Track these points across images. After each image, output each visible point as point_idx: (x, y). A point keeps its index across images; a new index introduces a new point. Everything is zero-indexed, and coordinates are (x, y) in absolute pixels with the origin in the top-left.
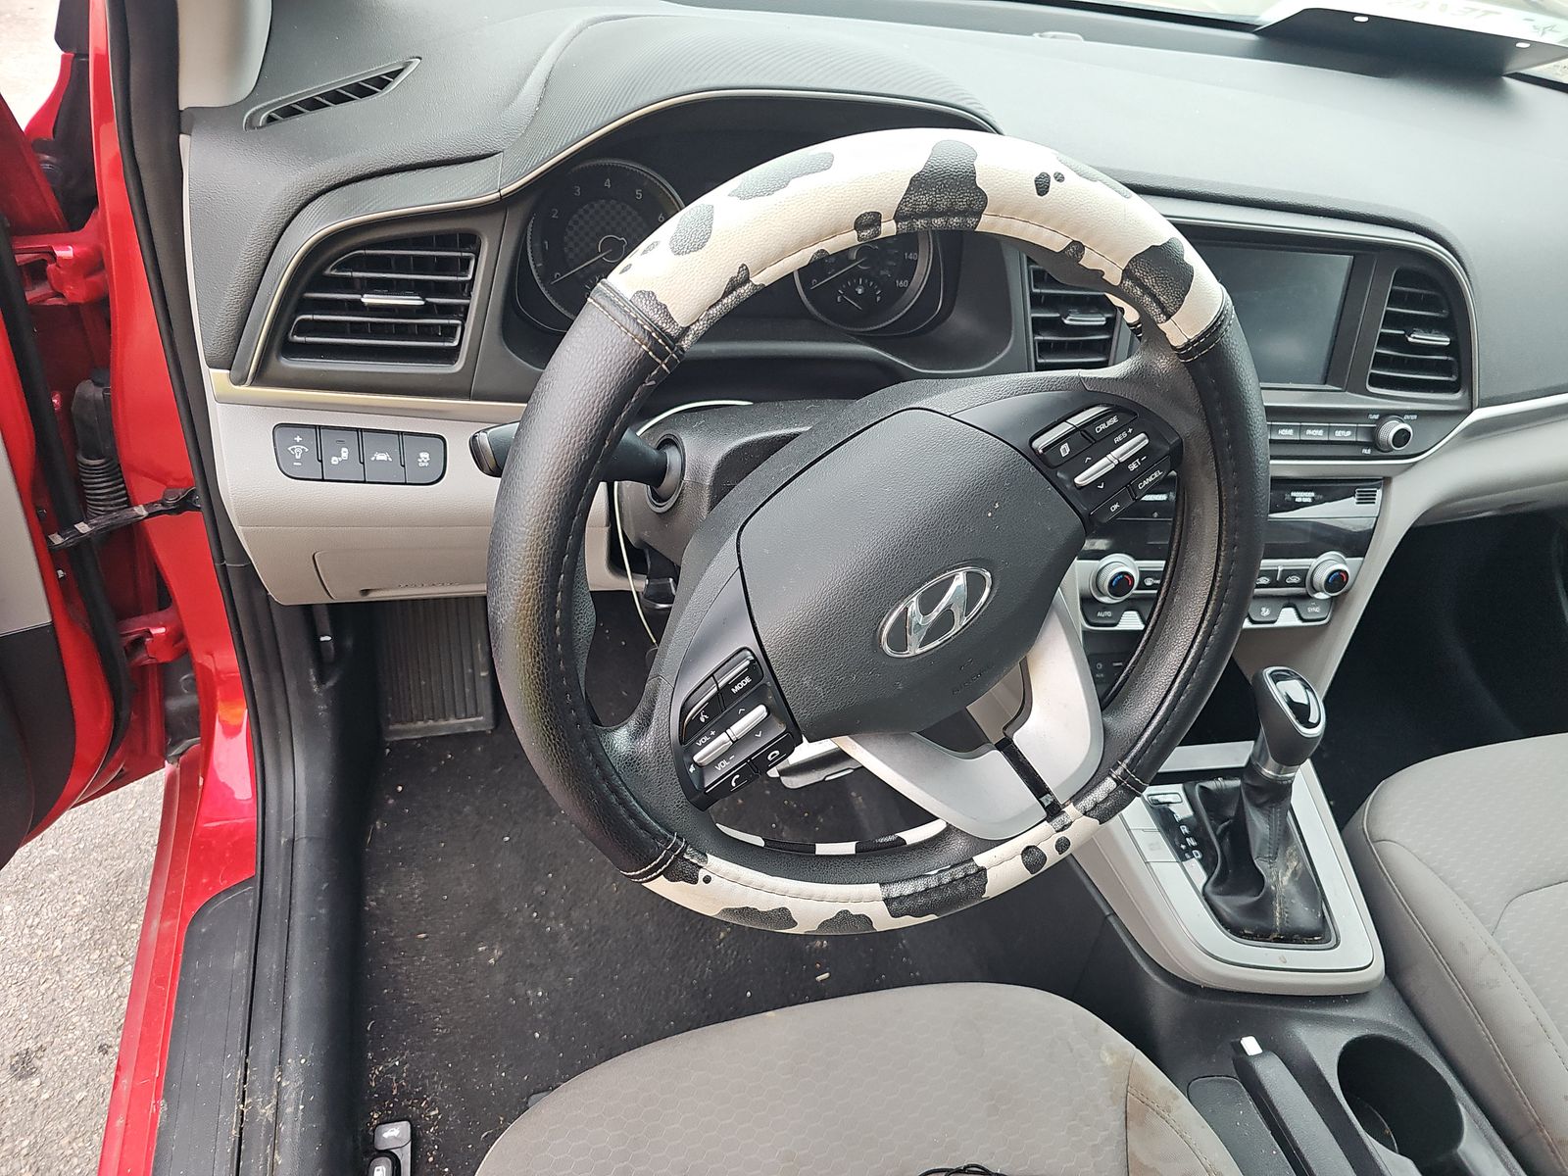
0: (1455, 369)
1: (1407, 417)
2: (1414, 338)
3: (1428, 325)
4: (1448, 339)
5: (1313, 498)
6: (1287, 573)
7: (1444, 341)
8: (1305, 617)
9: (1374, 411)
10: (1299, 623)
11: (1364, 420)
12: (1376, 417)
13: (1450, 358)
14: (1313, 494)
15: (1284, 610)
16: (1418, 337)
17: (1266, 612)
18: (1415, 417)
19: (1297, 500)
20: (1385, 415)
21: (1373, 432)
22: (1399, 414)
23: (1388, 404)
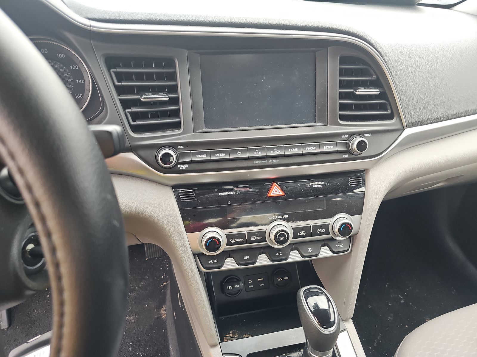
0: (389, 107)
1: (365, 135)
2: (359, 92)
3: (364, 84)
4: (379, 90)
5: (323, 185)
6: (316, 228)
7: (376, 91)
8: (335, 250)
9: (345, 134)
10: (331, 254)
11: (339, 139)
12: (347, 136)
13: (383, 101)
14: (323, 183)
15: (322, 248)
16: (361, 91)
17: (310, 250)
18: (370, 134)
19: (314, 186)
20: (352, 135)
21: (346, 145)
22: (361, 134)
23: (352, 129)
